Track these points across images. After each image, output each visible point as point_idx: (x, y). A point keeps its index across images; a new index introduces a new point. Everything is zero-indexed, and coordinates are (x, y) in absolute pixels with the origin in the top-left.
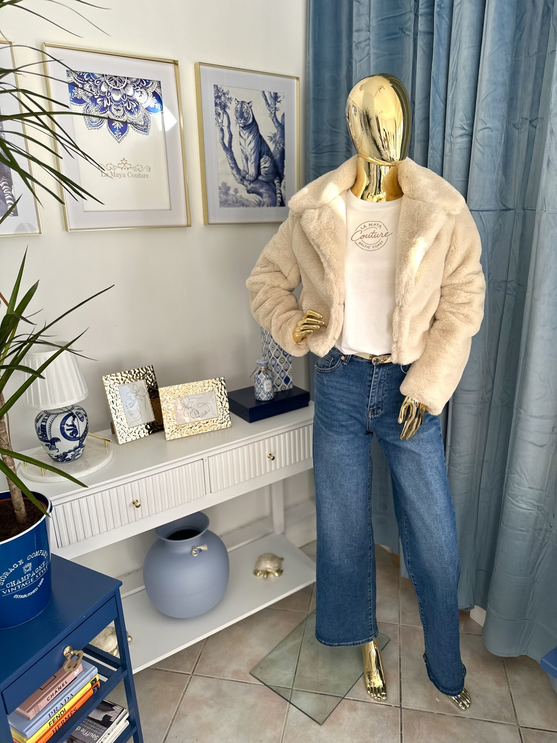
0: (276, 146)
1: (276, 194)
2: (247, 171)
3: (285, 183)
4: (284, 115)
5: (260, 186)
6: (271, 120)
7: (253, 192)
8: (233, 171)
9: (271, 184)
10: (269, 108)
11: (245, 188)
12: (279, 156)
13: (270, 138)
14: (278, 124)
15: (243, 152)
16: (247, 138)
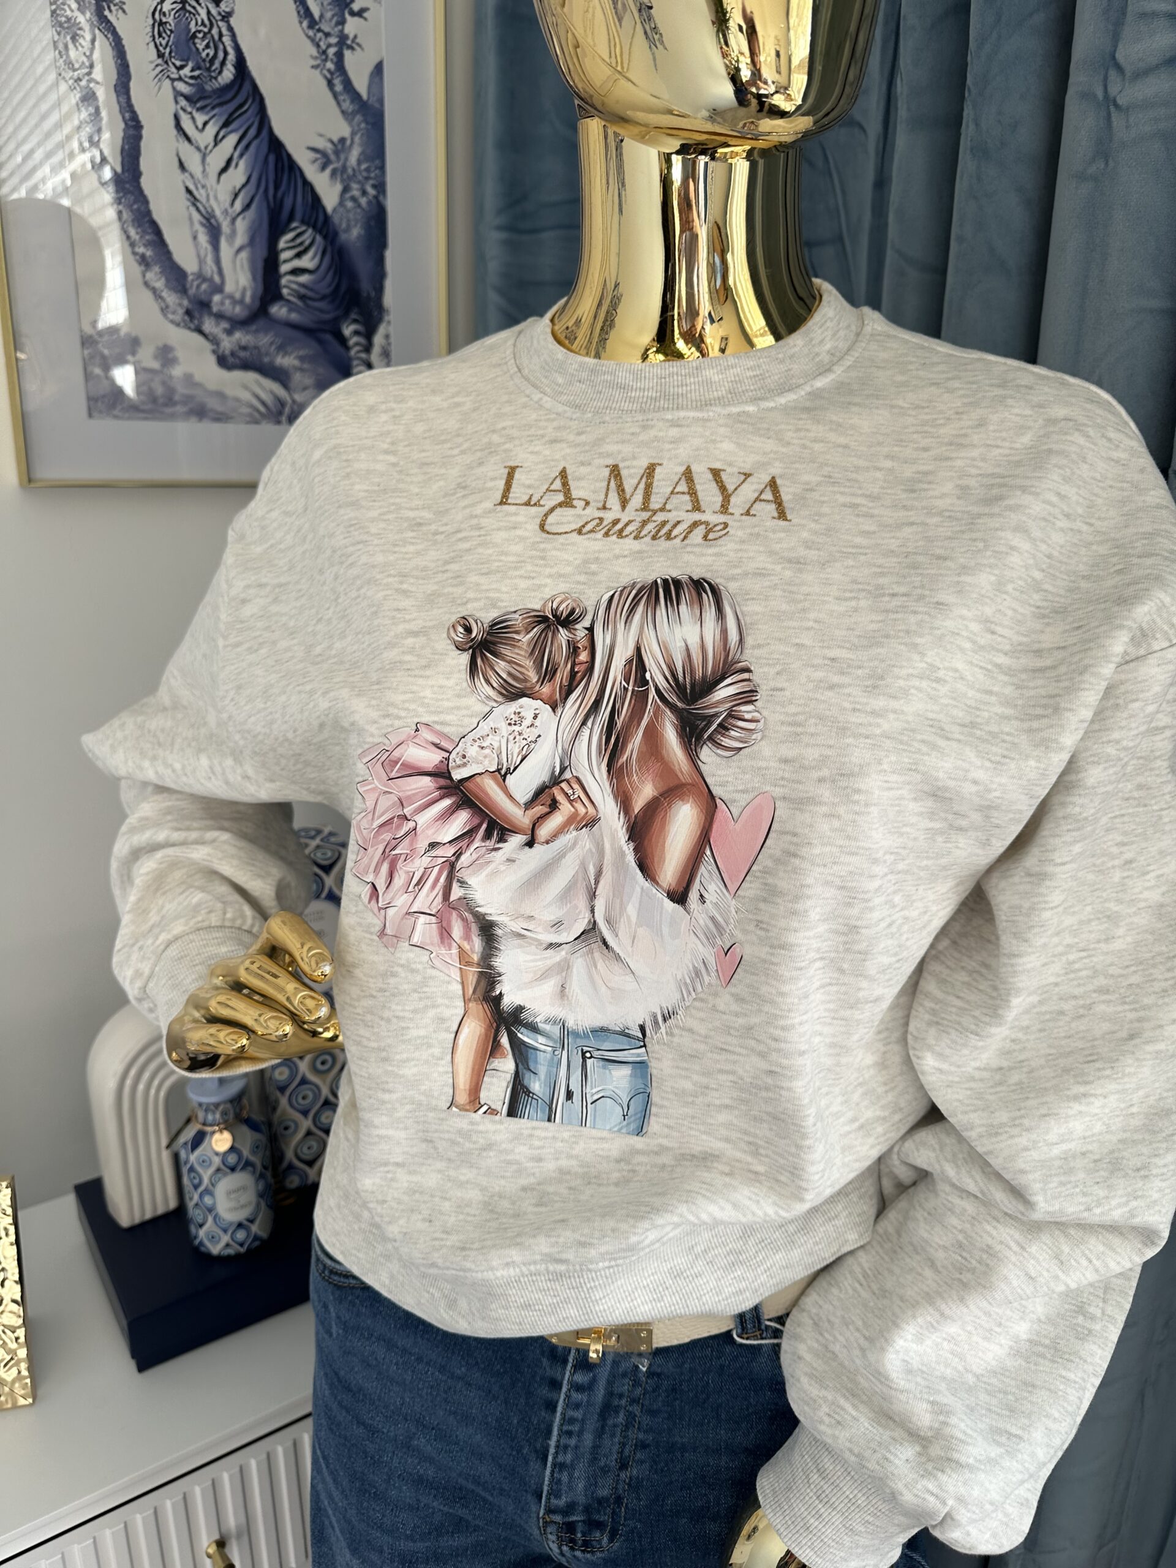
0: (346, 189)
2: (217, 279)
3: (387, 337)
4: (379, 69)
5: (279, 341)
6: (324, 83)
7: (246, 366)
8: (149, 275)
9: (328, 337)
10: (311, 33)
11: (208, 346)
12: (363, 232)
13: (318, 156)
14: (352, 102)
15: (195, 198)
16: (212, 144)
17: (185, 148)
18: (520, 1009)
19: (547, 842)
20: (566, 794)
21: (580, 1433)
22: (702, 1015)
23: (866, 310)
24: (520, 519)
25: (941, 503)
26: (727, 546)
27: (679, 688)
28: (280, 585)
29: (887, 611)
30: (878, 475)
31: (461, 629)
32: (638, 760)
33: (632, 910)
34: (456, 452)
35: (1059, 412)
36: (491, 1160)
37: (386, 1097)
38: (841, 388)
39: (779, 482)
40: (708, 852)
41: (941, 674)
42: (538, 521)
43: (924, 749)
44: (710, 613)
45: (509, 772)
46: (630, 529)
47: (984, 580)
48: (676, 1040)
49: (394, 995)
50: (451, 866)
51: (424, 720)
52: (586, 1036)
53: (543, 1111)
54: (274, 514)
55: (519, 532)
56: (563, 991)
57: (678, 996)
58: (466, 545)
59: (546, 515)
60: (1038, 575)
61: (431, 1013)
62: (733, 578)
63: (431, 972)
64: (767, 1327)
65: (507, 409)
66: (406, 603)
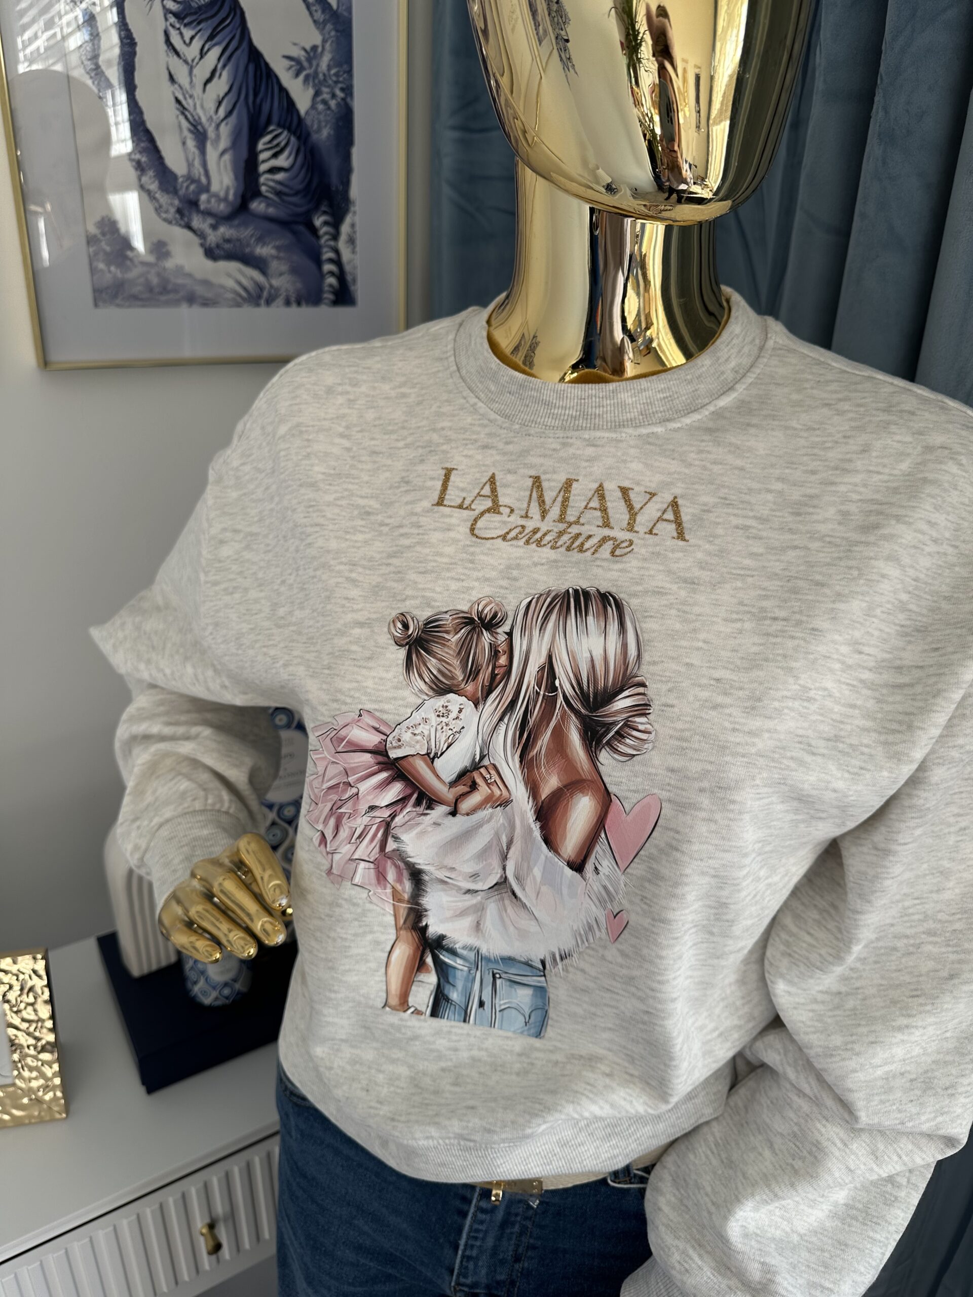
0: (317, 93)
1: (319, 263)
2: (204, 180)
3: (353, 226)
5: (258, 233)
7: (230, 256)
8: (144, 179)
9: (301, 228)
11: (196, 240)
12: (332, 132)
13: (293, 63)
14: (323, 12)
15: (184, 108)
16: (198, 57)
17: (174, 61)
18: (442, 937)
19: (468, 814)
20: (484, 778)
21: (483, 1239)
22: (593, 960)
23: (770, 321)
24: (454, 521)
25: (823, 528)
26: (632, 563)
27: (583, 696)
28: (252, 534)
29: (768, 634)
30: (770, 497)
31: (399, 625)
32: (546, 755)
33: (537, 872)
34: (401, 444)
35: (938, 439)
36: (417, 1046)
37: (333, 995)
38: (743, 407)
39: (680, 502)
40: (603, 835)
41: (812, 694)
42: (469, 524)
43: (792, 765)
44: (613, 627)
45: (436, 756)
46: (548, 538)
47: (856, 606)
48: (571, 976)
49: (338, 921)
50: (387, 825)
51: (368, 706)
52: (496, 961)
53: (459, 1014)
54: (247, 468)
55: (452, 534)
56: (477, 927)
57: (574, 943)
58: (407, 542)
59: (476, 520)
60: (904, 597)
61: (369, 937)
62: (635, 595)
63: (368, 906)
64: (635, 1175)
65: (446, 409)
66: (354, 593)
